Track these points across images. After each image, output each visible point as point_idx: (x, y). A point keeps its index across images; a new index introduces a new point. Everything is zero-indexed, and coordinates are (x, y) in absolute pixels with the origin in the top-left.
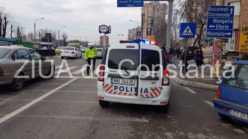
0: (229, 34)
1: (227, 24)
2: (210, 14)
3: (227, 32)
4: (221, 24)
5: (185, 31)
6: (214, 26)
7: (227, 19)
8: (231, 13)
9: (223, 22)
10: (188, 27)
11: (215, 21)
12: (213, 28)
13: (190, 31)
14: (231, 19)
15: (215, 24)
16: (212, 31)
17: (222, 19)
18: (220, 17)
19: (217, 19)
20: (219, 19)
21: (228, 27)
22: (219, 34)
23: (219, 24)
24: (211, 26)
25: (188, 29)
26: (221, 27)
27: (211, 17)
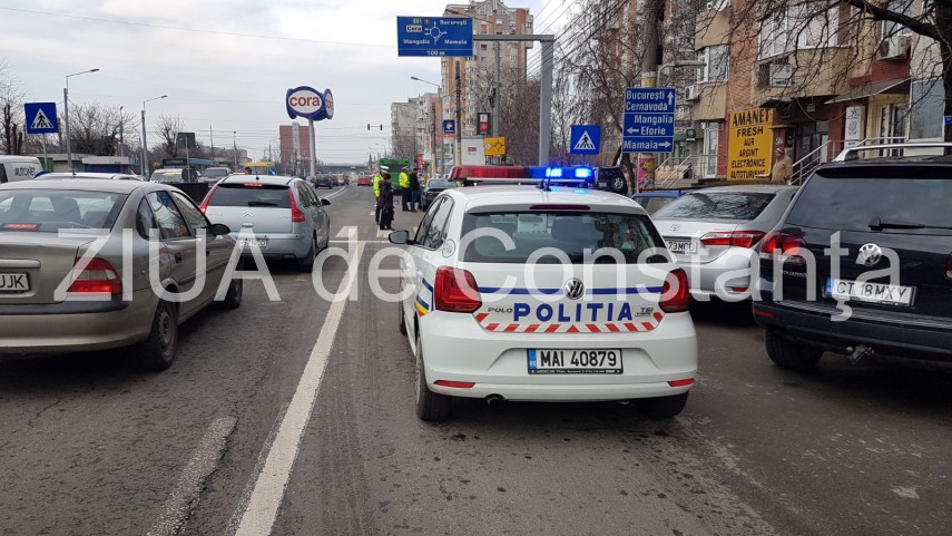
0: (667, 144)
1: (662, 125)
2: (630, 106)
3: (663, 140)
4: (651, 125)
5: (581, 142)
6: (637, 130)
7: (661, 116)
8: (670, 103)
9: (655, 121)
10: (586, 133)
11: (638, 119)
12: (634, 134)
13: (590, 142)
14: (669, 115)
15: (638, 126)
16: (633, 140)
17: (652, 116)
18: (649, 111)
19: (643, 115)
20: (647, 116)
21: (663, 130)
22: (648, 146)
23: (646, 125)
24: (631, 130)
25: (586, 138)
26: (651, 131)
27: (631, 111)
